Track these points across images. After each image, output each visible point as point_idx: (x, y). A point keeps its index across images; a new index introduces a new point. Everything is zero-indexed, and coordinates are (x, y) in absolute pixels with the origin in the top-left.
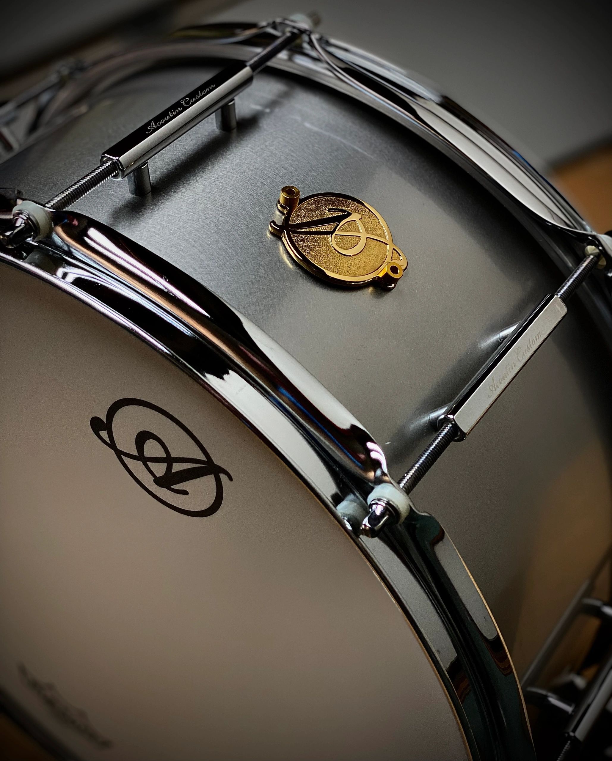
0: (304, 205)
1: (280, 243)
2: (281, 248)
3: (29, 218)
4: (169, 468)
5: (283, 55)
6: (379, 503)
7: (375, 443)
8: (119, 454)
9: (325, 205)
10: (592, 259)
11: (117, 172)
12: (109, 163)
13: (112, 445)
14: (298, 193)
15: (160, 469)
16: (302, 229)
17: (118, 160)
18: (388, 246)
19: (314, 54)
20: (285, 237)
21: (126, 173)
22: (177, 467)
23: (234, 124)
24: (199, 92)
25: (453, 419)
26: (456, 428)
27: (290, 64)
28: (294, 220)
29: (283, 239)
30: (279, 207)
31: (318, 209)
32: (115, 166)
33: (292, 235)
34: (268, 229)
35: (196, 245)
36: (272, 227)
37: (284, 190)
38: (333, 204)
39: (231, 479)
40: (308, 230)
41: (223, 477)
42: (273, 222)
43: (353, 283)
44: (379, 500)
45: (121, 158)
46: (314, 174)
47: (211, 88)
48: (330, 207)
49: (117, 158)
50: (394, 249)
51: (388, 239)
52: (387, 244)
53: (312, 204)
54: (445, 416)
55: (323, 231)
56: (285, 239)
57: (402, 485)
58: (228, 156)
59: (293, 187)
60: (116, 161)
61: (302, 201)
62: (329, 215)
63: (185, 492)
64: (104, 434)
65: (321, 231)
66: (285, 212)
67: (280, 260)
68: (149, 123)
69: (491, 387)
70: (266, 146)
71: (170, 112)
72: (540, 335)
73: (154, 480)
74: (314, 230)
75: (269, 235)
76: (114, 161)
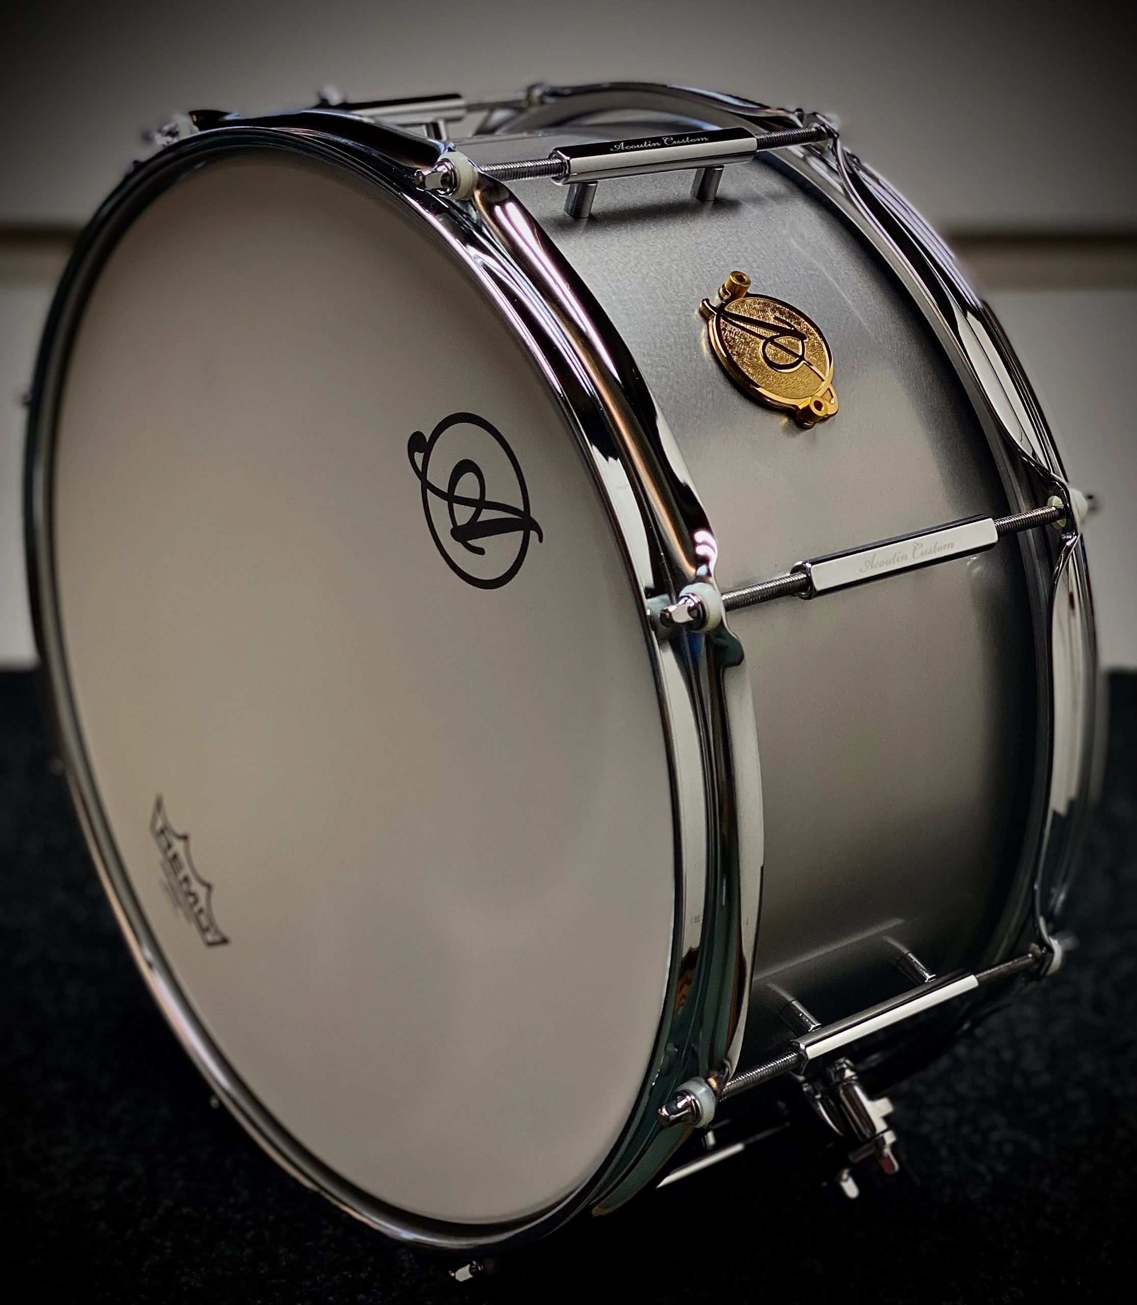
0: (749, 300)
1: (705, 326)
2: (704, 331)
3: (453, 170)
4: (477, 514)
5: (797, 150)
6: (692, 597)
7: (715, 539)
8: (426, 486)
9: (773, 311)
10: (1053, 511)
11: (561, 174)
12: (558, 161)
13: (422, 474)
14: (749, 283)
15: (464, 514)
16: (736, 321)
17: (568, 161)
18: (823, 383)
19: (834, 165)
20: (713, 321)
21: (570, 180)
22: (487, 515)
23: (711, 197)
24: (688, 138)
25: (810, 569)
26: (809, 580)
27: (803, 164)
28: (731, 308)
29: (710, 322)
30: (721, 290)
31: (764, 311)
32: (560, 171)
33: (722, 321)
34: (699, 306)
35: (612, 284)
36: (703, 304)
37: (733, 273)
38: (782, 313)
39: (541, 540)
40: (742, 324)
41: (533, 535)
42: (707, 300)
43: (768, 400)
44: (693, 595)
45: (573, 161)
46: (777, 280)
47: (702, 139)
48: (778, 314)
49: (569, 158)
50: (829, 389)
51: (827, 375)
52: (823, 380)
53: (759, 304)
54: (803, 563)
55: (759, 333)
56: (712, 323)
57: (725, 597)
58: (689, 223)
59: (744, 274)
60: (565, 163)
61: (748, 295)
62: (772, 321)
63: (480, 551)
64: (419, 457)
65: (756, 332)
66: (726, 297)
67: (696, 340)
68: (618, 143)
69: (868, 563)
70: (737, 232)
71: (646, 142)
72: (951, 545)
73: (452, 531)
74: (748, 327)
75: (696, 312)
76: (564, 161)
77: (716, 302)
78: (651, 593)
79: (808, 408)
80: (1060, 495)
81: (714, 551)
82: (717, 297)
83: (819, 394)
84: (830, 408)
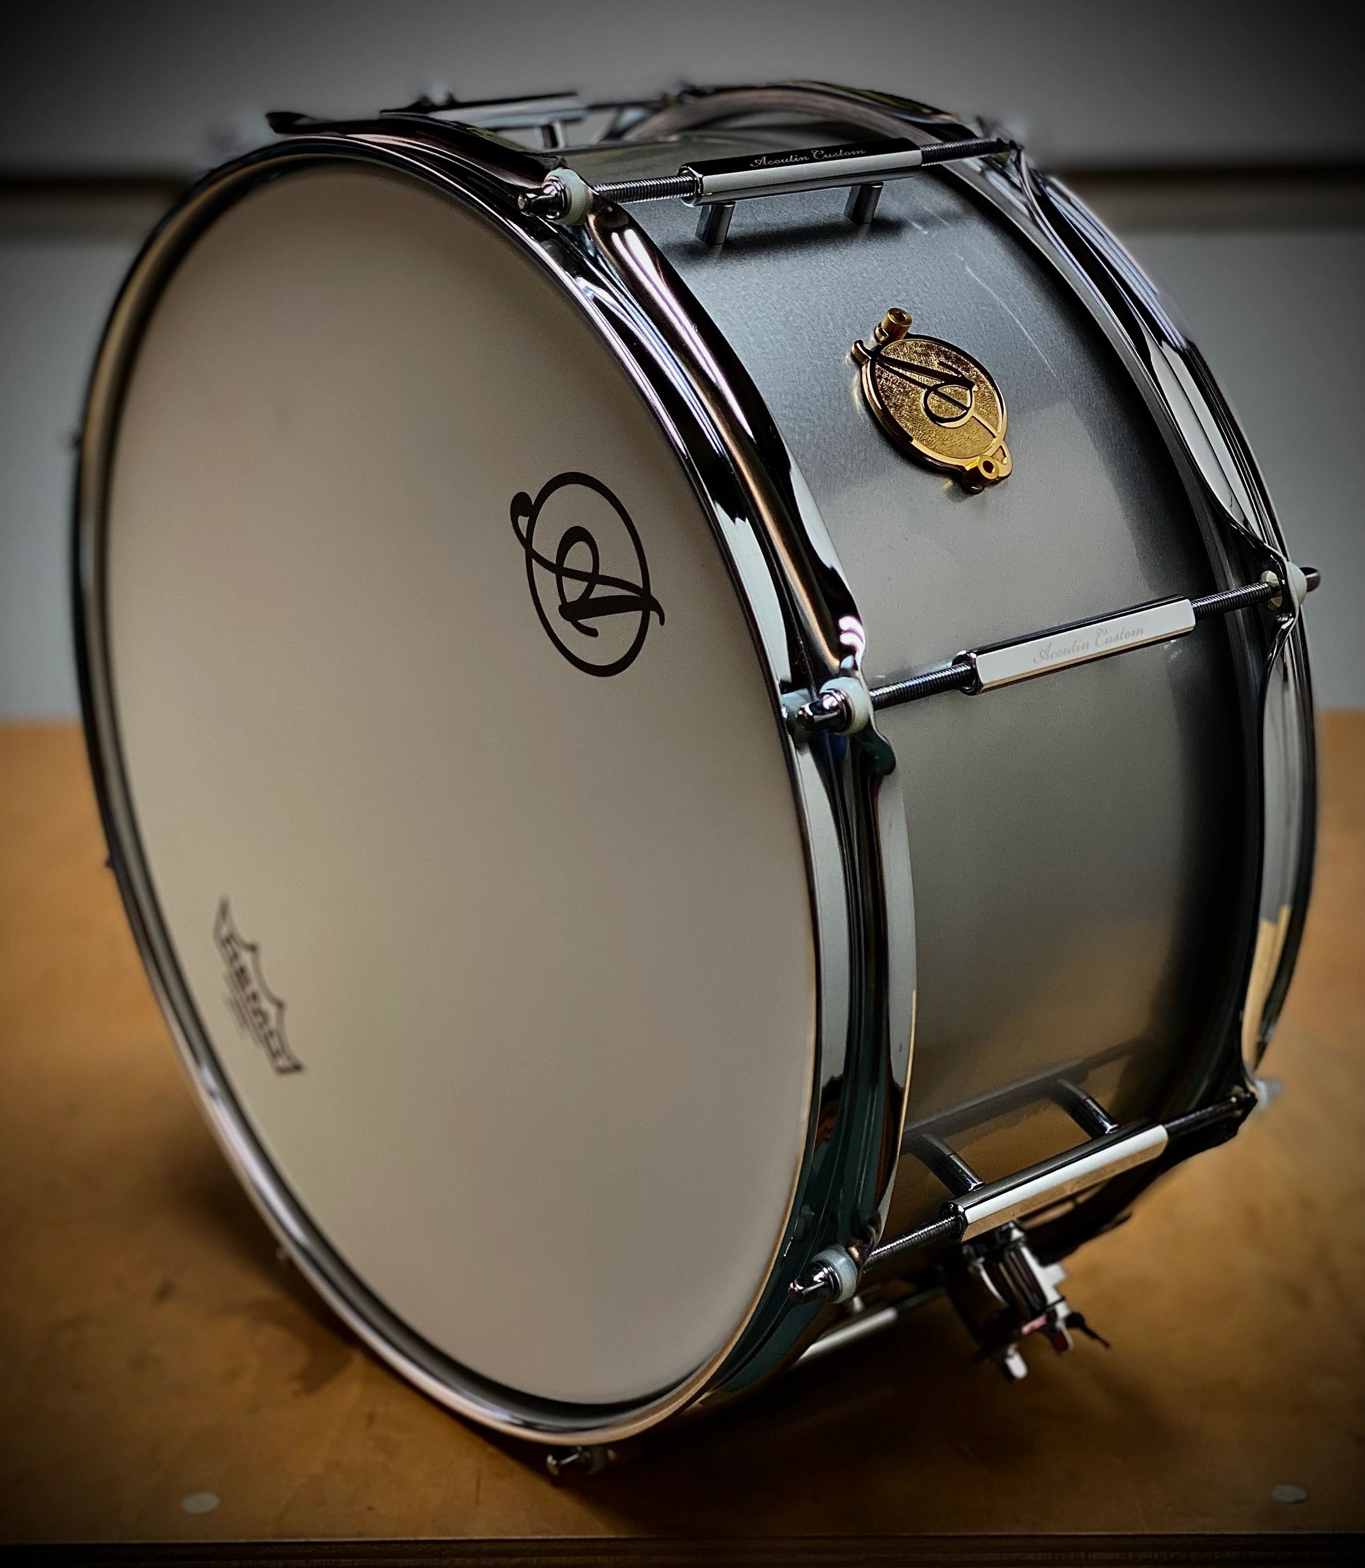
0: (910, 342)
1: (857, 373)
2: (856, 378)
3: (563, 191)
4: (589, 590)
5: (974, 163)
6: (834, 694)
7: (861, 625)
8: (531, 555)
9: (938, 355)
10: (1265, 588)
11: (692, 194)
12: (688, 178)
13: (526, 542)
14: (909, 322)
16: (893, 367)
17: (701, 179)
18: (995, 440)
19: (1016, 180)
20: (867, 367)
21: (702, 201)
22: (601, 591)
23: (868, 217)
24: (841, 151)
25: (975, 659)
26: (973, 673)
27: (980, 180)
29: (864, 368)
30: (877, 331)
31: (927, 355)
32: (692, 190)
33: (877, 366)
35: (749, 323)
36: (856, 347)
37: (891, 311)
38: (948, 358)
39: (662, 622)
40: (901, 371)
41: (654, 616)
42: (861, 342)
43: (930, 460)
44: (836, 691)
45: (706, 179)
46: (943, 317)
47: (858, 152)
48: (943, 359)
49: (701, 176)
50: (1001, 447)
51: (999, 431)
52: (994, 437)
53: (921, 346)
54: (967, 653)
55: (920, 381)
56: (866, 369)
57: (873, 694)
58: (842, 250)
59: (904, 312)
60: (697, 180)
61: (909, 336)
62: (935, 367)
63: (593, 633)
64: (523, 521)
65: (917, 380)
66: (882, 339)
67: (847, 390)
68: (760, 157)
69: (1043, 653)
70: (897, 260)
71: (792, 156)
72: (1141, 631)
73: (560, 607)
74: (908, 374)
75: (848, 357)
76: (695, 179)
77: (871, 344)
78: (787, 687)
79: (976, 469)
80: (1275, 570)
81: (862, 640)
82: (873, 338)
83: (989, 453)
84: (1002, 469)
